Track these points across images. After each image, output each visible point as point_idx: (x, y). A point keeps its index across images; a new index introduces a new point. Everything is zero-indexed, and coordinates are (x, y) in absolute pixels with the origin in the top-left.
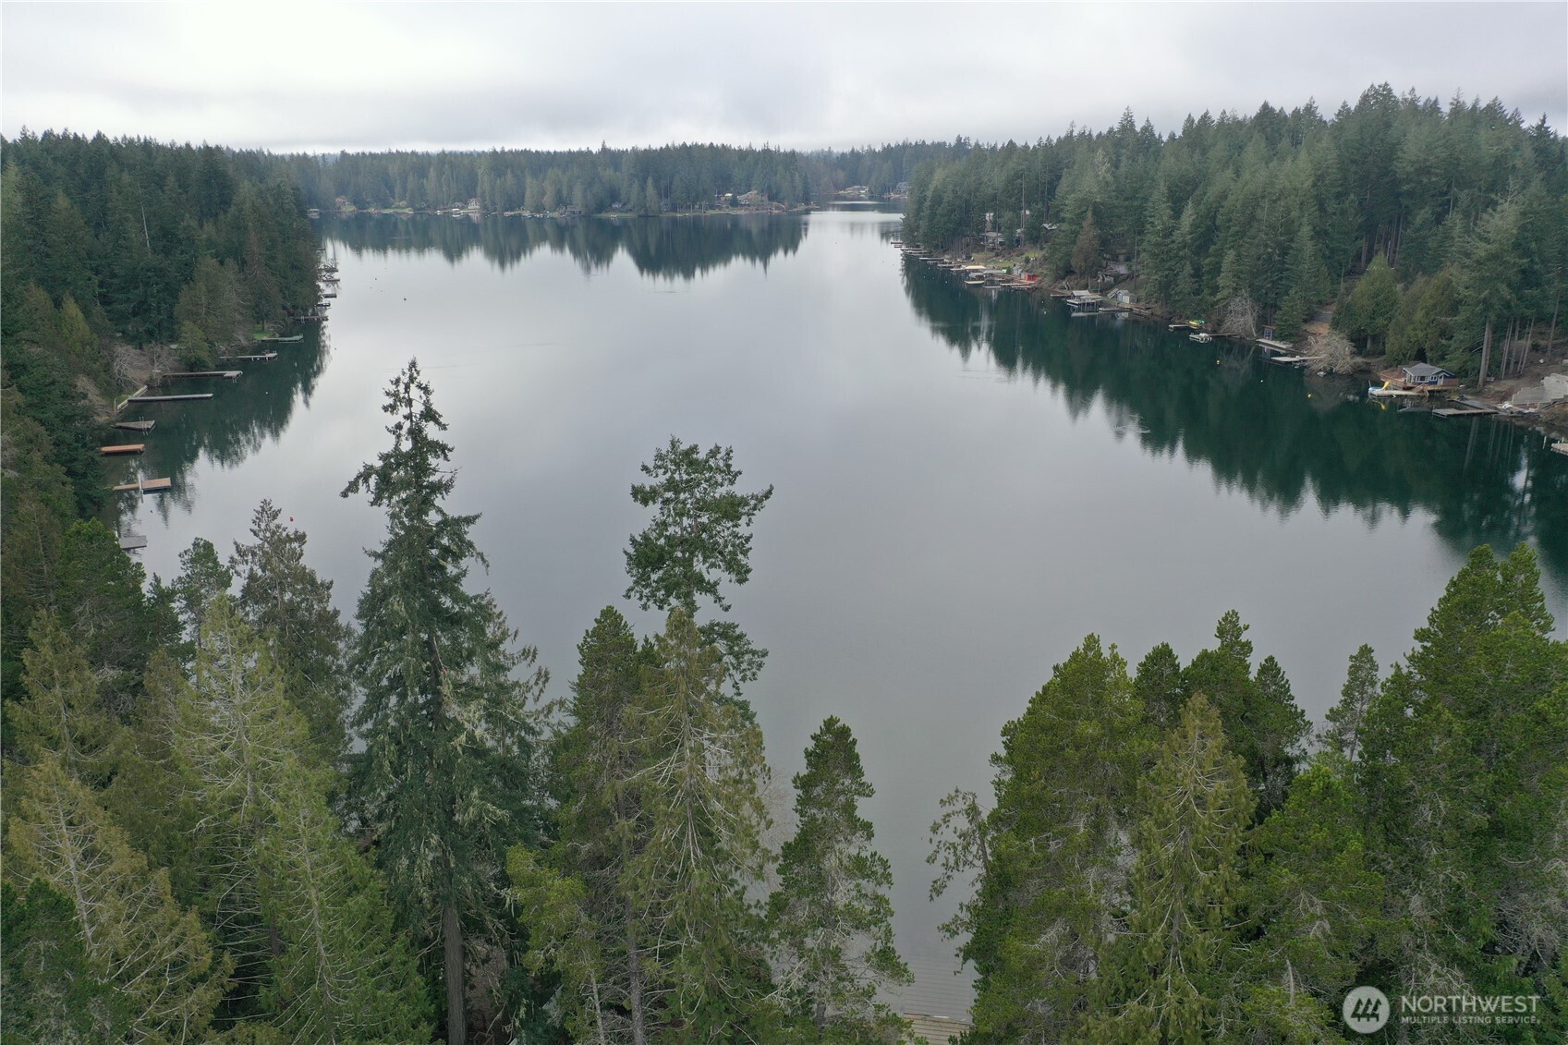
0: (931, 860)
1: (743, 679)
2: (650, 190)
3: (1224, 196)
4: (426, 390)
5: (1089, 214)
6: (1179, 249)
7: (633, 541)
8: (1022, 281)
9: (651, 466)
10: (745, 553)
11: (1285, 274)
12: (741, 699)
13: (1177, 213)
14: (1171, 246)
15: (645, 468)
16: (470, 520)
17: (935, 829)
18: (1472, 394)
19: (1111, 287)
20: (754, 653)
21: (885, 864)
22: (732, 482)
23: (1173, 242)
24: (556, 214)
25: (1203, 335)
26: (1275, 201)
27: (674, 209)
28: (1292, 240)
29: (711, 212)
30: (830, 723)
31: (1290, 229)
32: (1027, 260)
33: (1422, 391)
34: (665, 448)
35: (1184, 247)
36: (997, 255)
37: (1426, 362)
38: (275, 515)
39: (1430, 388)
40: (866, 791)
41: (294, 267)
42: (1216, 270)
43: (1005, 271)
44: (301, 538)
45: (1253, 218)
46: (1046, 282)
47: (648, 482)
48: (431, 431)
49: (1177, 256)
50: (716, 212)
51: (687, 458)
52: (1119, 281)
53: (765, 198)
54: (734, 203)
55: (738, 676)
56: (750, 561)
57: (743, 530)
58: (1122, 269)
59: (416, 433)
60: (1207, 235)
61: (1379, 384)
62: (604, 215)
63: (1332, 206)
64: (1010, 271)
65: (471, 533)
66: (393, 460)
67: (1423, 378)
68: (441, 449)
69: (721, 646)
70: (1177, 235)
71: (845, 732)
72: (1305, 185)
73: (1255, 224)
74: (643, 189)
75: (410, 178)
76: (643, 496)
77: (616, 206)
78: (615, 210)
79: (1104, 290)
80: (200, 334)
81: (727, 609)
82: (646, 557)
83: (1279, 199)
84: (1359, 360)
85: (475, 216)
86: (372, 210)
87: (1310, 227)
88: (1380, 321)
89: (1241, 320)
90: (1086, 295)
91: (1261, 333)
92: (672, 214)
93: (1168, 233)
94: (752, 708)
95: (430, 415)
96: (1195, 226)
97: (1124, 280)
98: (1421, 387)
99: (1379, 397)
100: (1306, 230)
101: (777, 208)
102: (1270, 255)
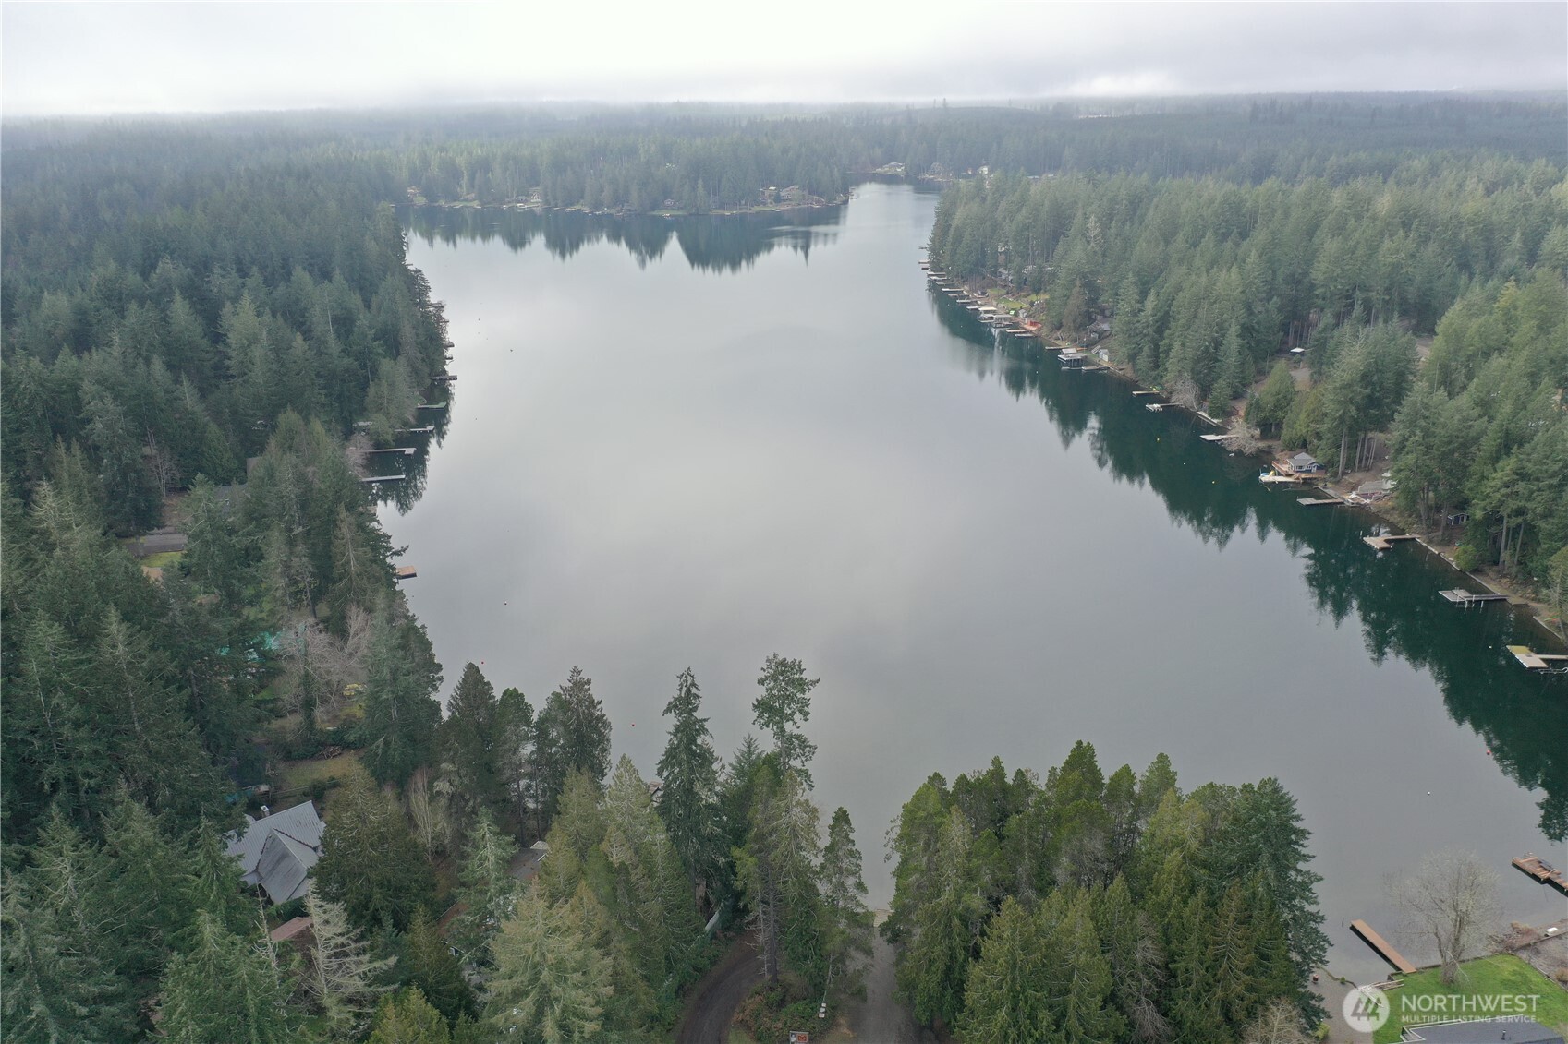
0: (885, 846)
1: (806, 760)
2: (701, 190)
3: (1179, 289)
4: (693, 676)
5: (1079, 281)
6: (1144, 328)
7: (757, 700)
8: (1027, 328)
9: (765, 668)
10: (807, 706)
11: (1217, 364)
12: (804, 768)
13: (1144, 294)
14: (1138, 324)
15: (762, 669)
16: (705, 720)
17: (887, 834)
18: (1334, 483)
19: (1094, 343)
20: (810, 746)
21: (859, 853)
22: (802, 674)
23: (1138, 322)
24: (613, 211)
25: (1156, 406)
26: (1212, 303)
27: (722, 206)
28: (1223, 336)
29: (757, 209)
31: (1222, 329)
32: (1032, 304)
33: (1298, 479)
34: (771, 657)
35: (1148, 326)
36: (1008, 293)
37: (1307, 452)
38: (579, 672)
39: (1303, 476)
40: (852, 830)
42: (1167, 352)
43: (1012, 312)
44: (589, 682)
45: (1195, 315)
46: (1044, 332)
47: (763, 675)
48: (694, 690)
49: (1141, 333)
51: (783, 663)
52: (1102, 336)
53: (806, 193)
54: (778, 200)
55: (804, 759)
56: (810, 709)
57: (807, 695)
58: (1105, 327)
59: (689, 691)
60: (1163, 323)
61: (1267, 471)
62: (655, 213)
63: (1258, 308)
64: (1016, 314)
65: (707, 725)
67: (1301, 467)
68: (697, 697)
69: (796, 743)
70: (1142, 315)
72: (1236, 292)
73: (1197, 321)
74: (694, 189)
75: (478, 175)
76: (761, 682)
77: (668, 202)
78: (667, 208)
79: (1089, 346)
80: (385, 420)
81: (798, 728)
82: (762, 706)
83: (1215, 302)
84: (1261, 445)
85: (538, 210)
86: (442, 203)
87: (1238, 326)
88: (1280, 414)
89: (1185, 396)
90: (1072, 353)
91: (1200, 406)
92: (720, 212)
93: (1135, 313)
94: (810, 773)
95: (693, 685)
96: (1156, 310)
97: (1105, 338)
98: (1297, 475)
99: (1266, 483)
100: (1234, 330)
101: (818, 202)
102: (1207, 348)
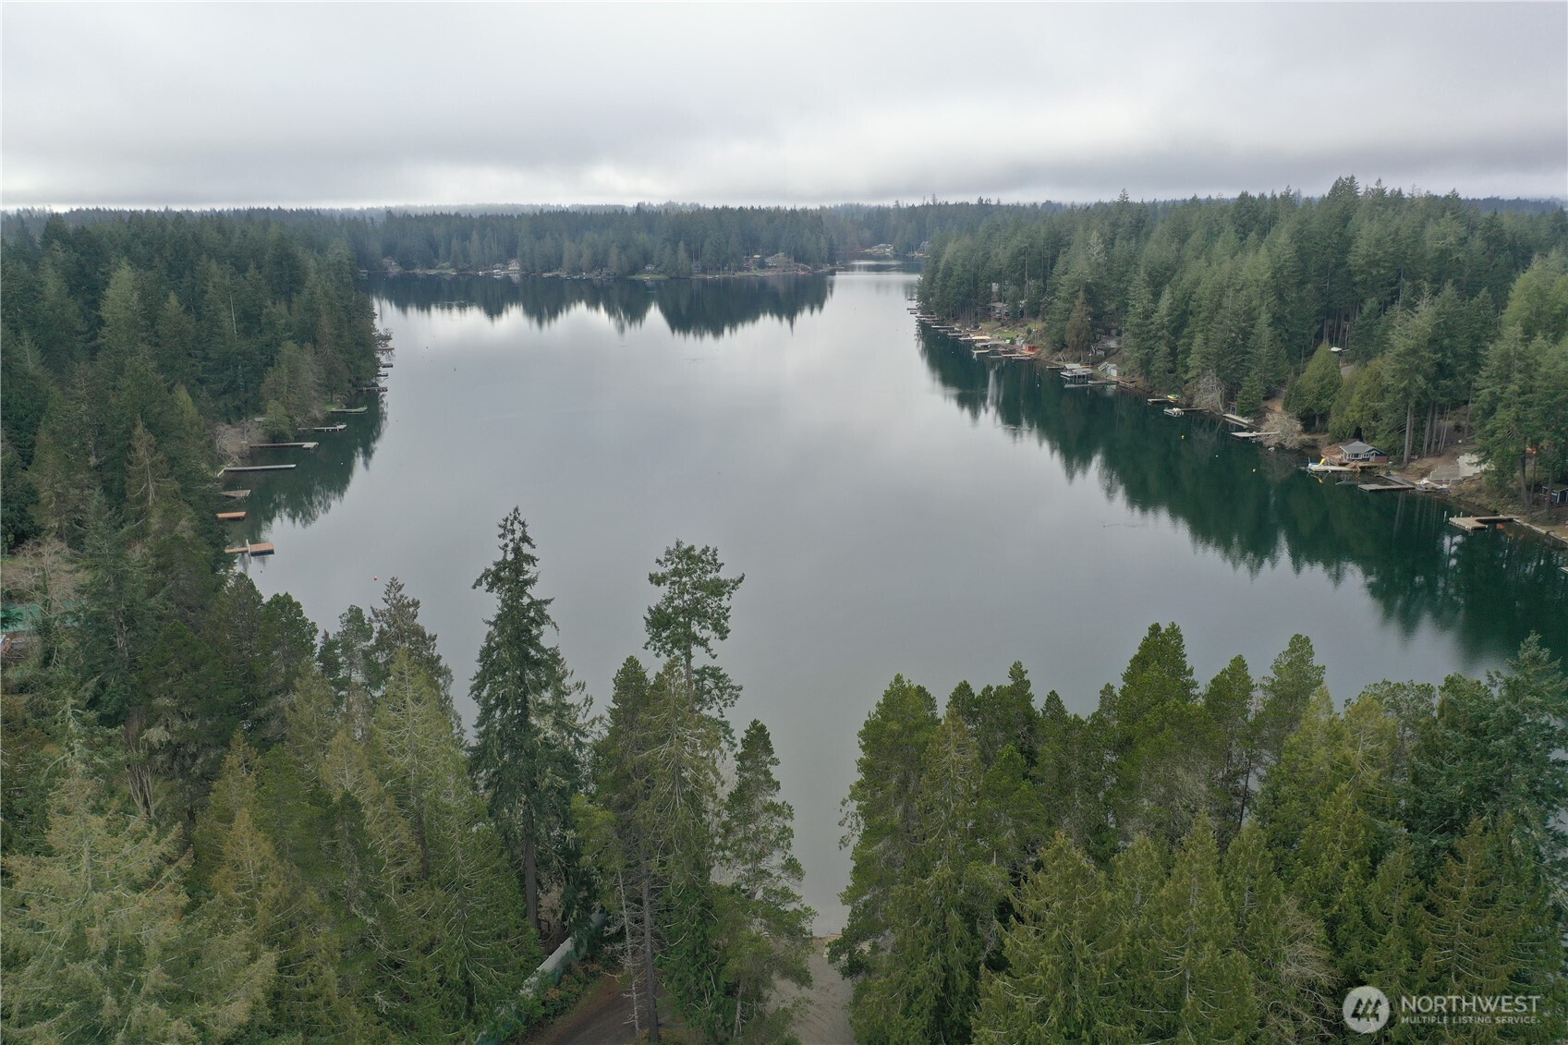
0: (841, 824)
1: (725, 705)
2: (682, 254)
3: (1197, 283)
4: (523, 524)
5: (1081, 294)
6: (1158, 330)
7: (650, 610)
8: (1024, 352)
9: (662, 560)
10: (726, 619)
11: (1247, 356)
12: (723, 719)
13: (1157, 295)
14: (1151, 327)
15: (658, 561)
16: (547, 602)
17: (843, 804)
18: (1398, 470)
19: (1101, 360)
20: (733, 688)
21: (790, 808)
22: (717, 571)
23: (1153, 323)
24: (592, 276)
25: (1175, 410)
26: (1238, 291)
27: (704, 271)
28: (1253, 326)
29: (739, 274)
30: (755, 723)
31: (1251, 316)
32: (1029, 332)
33: (1355, 467)
34: (673, 546)
35: (1163, 328)
36: (1003, 325)
37: (1361, 440)
38: (400, 588)
39: (1361, 464)
40: (775, 762)
41: (358, 344)
42: (1187, 352)
43: (1008, 341)
44: (416, 604)
45: (1219, 306)
46: (1044, 354)
47: (660, 570)
48: (526, 549)
49: (1155, 336)
50: (745, 273)
51: (688, 554)
52: (1109, 354)
53: (792, 260)
54: (762, 265)
55: (721, 704)
56: (729, 624)
57: (725, 603)
58: (1113, 344)
59: (517, 550)
60: (1180, 321)
61: (1317, 460)
62: (636, 277)
63: (1292, 295)
64: (1013, 342)
65: (548, 610)
66: (502, 565)
67: (1357, 455)
68: (531, 560)
69: (709, 683)
70: (1156, 318)
71: (763, 728)
72: (1264, 277)
73: (1222, 311)
74: (675, 252)
75: (454, 242)
76: (656, 580)
77: (649, 268)
78: (648, 272)
79: (1095, 363)
80: (282, 410)
81: (714, 657)
82: (659, 621)
83: (1241, 289)
84: (1305, 437)
85: (516, 277)
86: (418, 271)
87: (1269, 315)
88: (1325, 402)
89: (1209, 397)
90: (1077, 368)
91: (1227, 407)
92: (701, 276)
93: (1147, 315)
94: (731, 726)
95: (525, 539)
96: (1172, 309)
97: (1114, 354)
98: (1353, 463)
99: (1317, 472)
100: (1265, 318)
101: (803, 269)
102: (1234, 340)
